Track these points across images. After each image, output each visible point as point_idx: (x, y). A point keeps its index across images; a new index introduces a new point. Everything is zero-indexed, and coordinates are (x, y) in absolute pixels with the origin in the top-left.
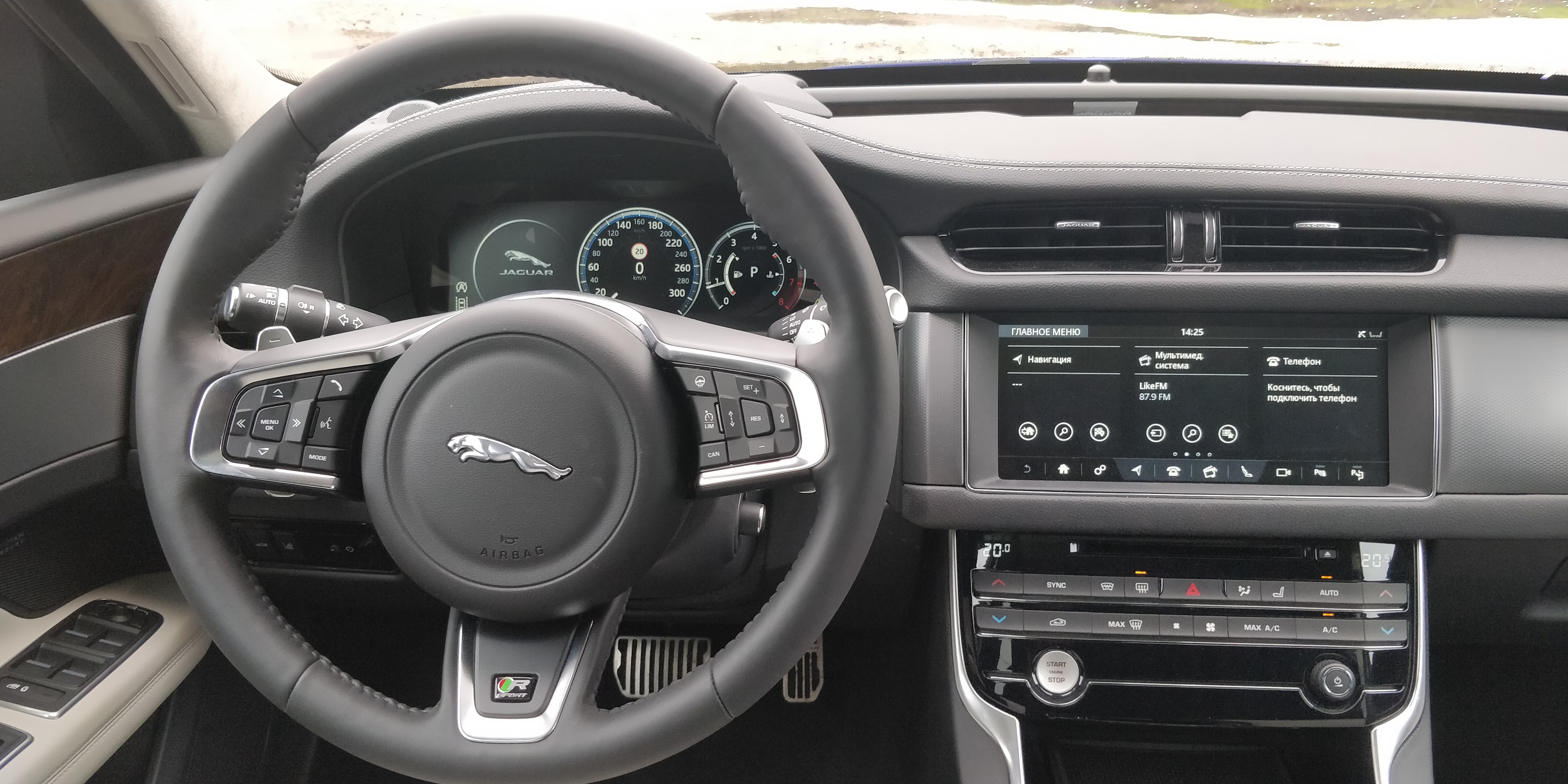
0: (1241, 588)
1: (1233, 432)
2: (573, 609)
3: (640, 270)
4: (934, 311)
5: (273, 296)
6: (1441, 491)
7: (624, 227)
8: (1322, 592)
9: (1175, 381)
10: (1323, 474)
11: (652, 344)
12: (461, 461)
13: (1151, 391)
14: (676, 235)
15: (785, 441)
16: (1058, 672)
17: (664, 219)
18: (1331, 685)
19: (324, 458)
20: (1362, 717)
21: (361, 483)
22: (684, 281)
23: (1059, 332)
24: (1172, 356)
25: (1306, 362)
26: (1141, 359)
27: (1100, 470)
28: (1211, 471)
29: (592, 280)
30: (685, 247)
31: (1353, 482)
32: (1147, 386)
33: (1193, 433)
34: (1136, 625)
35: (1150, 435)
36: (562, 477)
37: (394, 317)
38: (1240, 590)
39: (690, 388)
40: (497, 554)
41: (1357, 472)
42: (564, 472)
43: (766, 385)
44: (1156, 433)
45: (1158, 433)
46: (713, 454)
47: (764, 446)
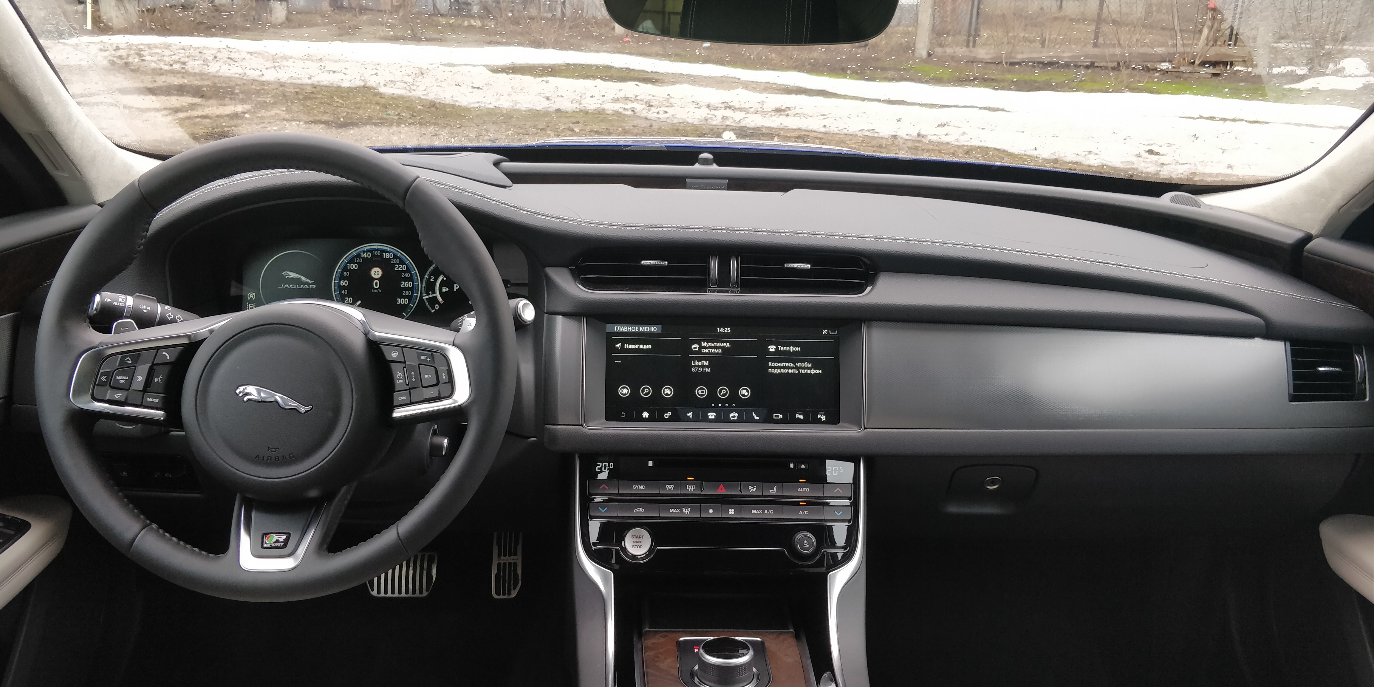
0: (750, 487)
1: (748, 391)
2: (313, 493)
3: (376, 286)
4: (564, 314)
5: (123, 300)
6: (867, 427)
7: (366, 256)
8: (799, 490)
9: (713, 360)
10: (801, 417)
11: (367, 332)
12: (243, 401)
13: (698, 366)
14: (402, 262)
15: (445, 389)
16: (639, 542)
17: (394, 251)
18: (802, 546)
19: (157, 401)
20: (824, 566)
21: (181, 416)
22: (408, 293)
23: (644, 329)
24: (712, 345)
25: (792, 349)
26: (693, 347)
27: (668, 415)
28: (734, 415)
29: (343, 292)
30: (408, 270)
31: (820, 422)
32: (696, 363)
33: (723, 392)
34: (687, 511)
35: (698, 393)
36: (306, 412)
37: (202, 315)
38: (750, 489)
39: (388, 358)
40: (265, 458)
41: (822, 416)
42: (308, 408)
43: (435, 356)
44: (701, 392)
45: (702, 392)
46: (402, 398)
47: (432, 392)
